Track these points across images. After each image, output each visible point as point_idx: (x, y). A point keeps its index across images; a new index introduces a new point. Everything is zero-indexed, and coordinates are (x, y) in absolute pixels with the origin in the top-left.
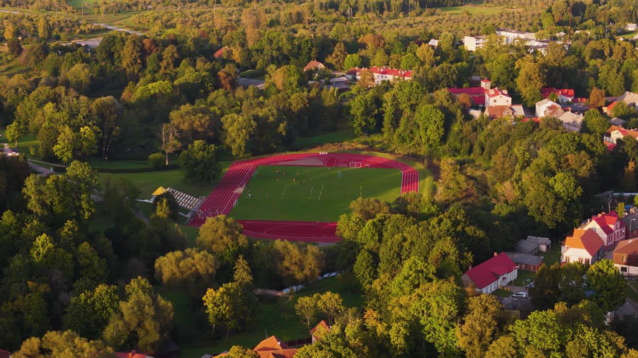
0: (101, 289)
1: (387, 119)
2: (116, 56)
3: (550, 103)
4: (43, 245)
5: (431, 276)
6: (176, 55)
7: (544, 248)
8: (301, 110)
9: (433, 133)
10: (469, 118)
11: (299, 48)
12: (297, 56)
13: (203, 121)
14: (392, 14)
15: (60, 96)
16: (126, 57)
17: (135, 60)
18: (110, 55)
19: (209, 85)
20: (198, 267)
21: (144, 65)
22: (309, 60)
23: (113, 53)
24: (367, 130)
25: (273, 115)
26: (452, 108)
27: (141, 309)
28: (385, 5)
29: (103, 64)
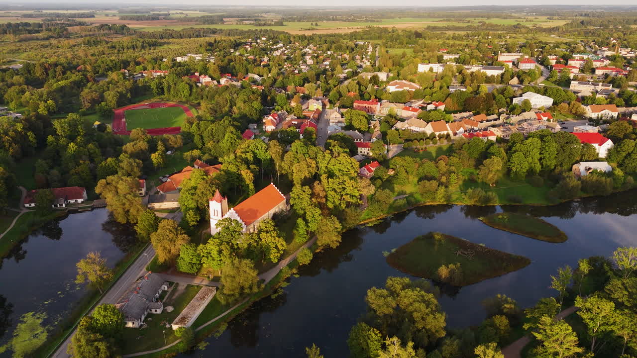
0: (109, 159)
1: (165, 90)
2: (32, 71)
3: (226, 79)
4: (73, 147)
5: (235, 139)
6: (62, 70)
7: (256, 127)
8: (131, 88)
9: (186, 92)
10: (198, 86)
11: (116, 64)
12: (115, 67)
13: (96, 95)
14: (139, 49)
15: (25, 89)
16: (38, 73)
17: (43, 72)
18: (29, 72)
19: (85, 81)
20: (142, 147)
21: (48, 75)
22: (121, 69)
23: (30, 70)
24: (159, 94)
25: (124, 90)
26: (191, 83)
27: (131, 164)
28: (135, 46)
29: (26, 75)
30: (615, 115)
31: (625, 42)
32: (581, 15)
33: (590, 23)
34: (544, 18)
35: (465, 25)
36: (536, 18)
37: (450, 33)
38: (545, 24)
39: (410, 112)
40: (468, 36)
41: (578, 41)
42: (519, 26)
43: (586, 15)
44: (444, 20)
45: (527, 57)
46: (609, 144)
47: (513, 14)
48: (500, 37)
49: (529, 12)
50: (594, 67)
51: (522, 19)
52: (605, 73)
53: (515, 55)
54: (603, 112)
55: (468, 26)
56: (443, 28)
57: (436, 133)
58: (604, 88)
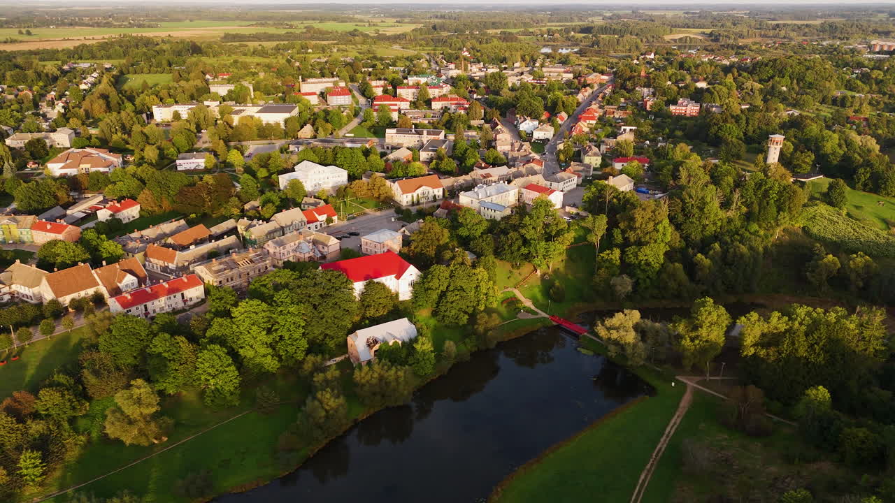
30: (439, 192)
31: (479, 54)
32: (437, 17)
33: (443, 28)
34: (391, 21)
35: (282, 32)
36: (382, 22)
37: (252, 45)
38: (393, 29)
39: (48, 234)
40: (277, 49)
41: (423, 54)
42: (356, 33)
43: (443, 17)
44: (256, 25)
45: (342, 84)
46: (412, 273)
47: (356, 16)
48: (323, 50)
49: (377, 13)
50: (432, 97)
51: (364, 22)
52: (444, 106)
53: (325, 82)
54: (419, 191)
55: (287, 33)
56: (249, 37)
57: (61, 300)
58: (431, 137)
